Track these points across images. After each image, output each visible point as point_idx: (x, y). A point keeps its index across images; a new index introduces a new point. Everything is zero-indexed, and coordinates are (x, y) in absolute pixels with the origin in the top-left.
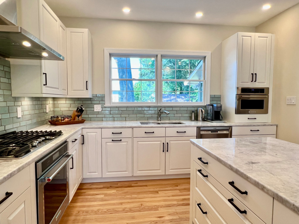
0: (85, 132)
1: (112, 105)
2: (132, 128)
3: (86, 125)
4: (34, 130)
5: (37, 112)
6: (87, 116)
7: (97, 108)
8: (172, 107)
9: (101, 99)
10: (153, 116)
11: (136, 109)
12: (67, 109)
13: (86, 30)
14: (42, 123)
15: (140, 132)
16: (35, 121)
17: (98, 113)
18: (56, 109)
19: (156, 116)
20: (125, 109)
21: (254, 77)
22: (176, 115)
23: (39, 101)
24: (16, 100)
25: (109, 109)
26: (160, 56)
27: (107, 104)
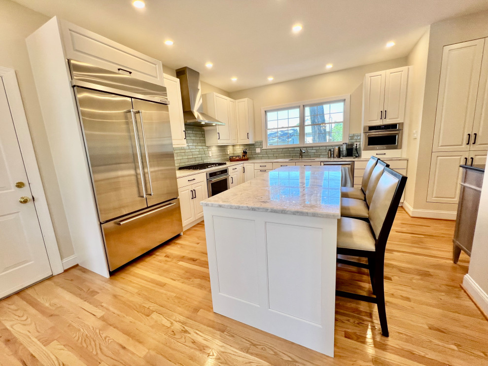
1: (268, 148)
3: (249, 161)
5: (221, 154)
6: (251, 156)
7: (258, 150)
9: (261, 143)
10: (297, 154)
14: (225, 160)
16: (219, 158)
17: (258, 154)
18: (235, 152)
19: (299, 154)
20: (276, 150)
22: (316, 154)
23: (223, 148)
24: (208, 147)
25: (265, 151)
26: (302, 107)
27: (264, 147)
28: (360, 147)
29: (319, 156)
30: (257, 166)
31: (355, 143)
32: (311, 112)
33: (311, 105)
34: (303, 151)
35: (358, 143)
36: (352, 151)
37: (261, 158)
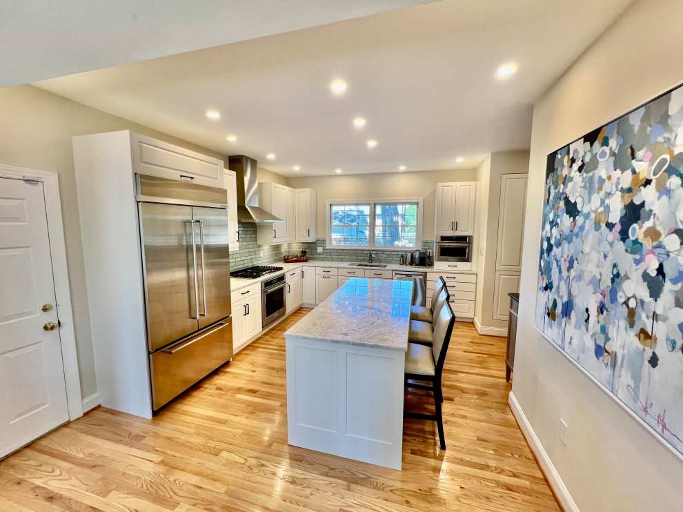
0: (304, 269)
1: (332, 247)
2: (338, 268)
3: (309, 264)
4: (270, 266)
5: (274, 253)
6: (311, 256)
7: (320, 250)
8: (383, 251)
9: (323, 242)
12: (296, 250)
13: (308, 190)
14: (278, 260)
15: (344, 272)
16: (272, 259)
17: (320, 254)
18: (290, 250)
21: (455, 226)
22: (387, 259)
23: (276, 247)
24: (259, 246)
25: (329, 251)
26: (373, 205)
27: (327, 247)
28: (433, 256)
29: (390, 262)
30: (320, 271)
31: (429, 251)
32: (384, 211)
33: (383, 204)
34: (373, 256)
35: (431, 251)
36: (424, 260)
37: (323, 259)
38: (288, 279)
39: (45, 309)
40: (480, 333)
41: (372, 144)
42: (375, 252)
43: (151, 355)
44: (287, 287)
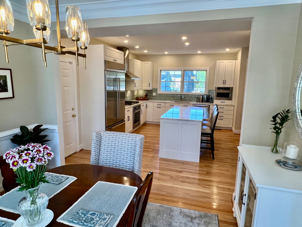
0: (147, 103)
1: (161, 93)
2: (165, 103)
3: (149, 101)
5: (132, 95)
6: (150, 97)
7: (154, 94)
8: (188, 95)
9: (156, 90)
10: (179, 99)
11: (171, 95)
12: (142, 94)
13: (150, 62)
14: (133, 99)
15: (168, 105)
16: (131, 98)
17: (154, 96)
18: (138, 94)
21: (224, 82)
22: (190, 99)
23: (133, 92)
25: (159, 95)
26: (183, 71)
27: (158, 92)
28: (213, 97)
29: (191, 101)
30: (156, 104)
35: (212, 95)
37: (156, 99)
38: (142, 107)
39: (72, 109)
40: (234, 133)
41: (187, 44)
42: (184, 96)
43: (107, 128)
44: (141, 111)
